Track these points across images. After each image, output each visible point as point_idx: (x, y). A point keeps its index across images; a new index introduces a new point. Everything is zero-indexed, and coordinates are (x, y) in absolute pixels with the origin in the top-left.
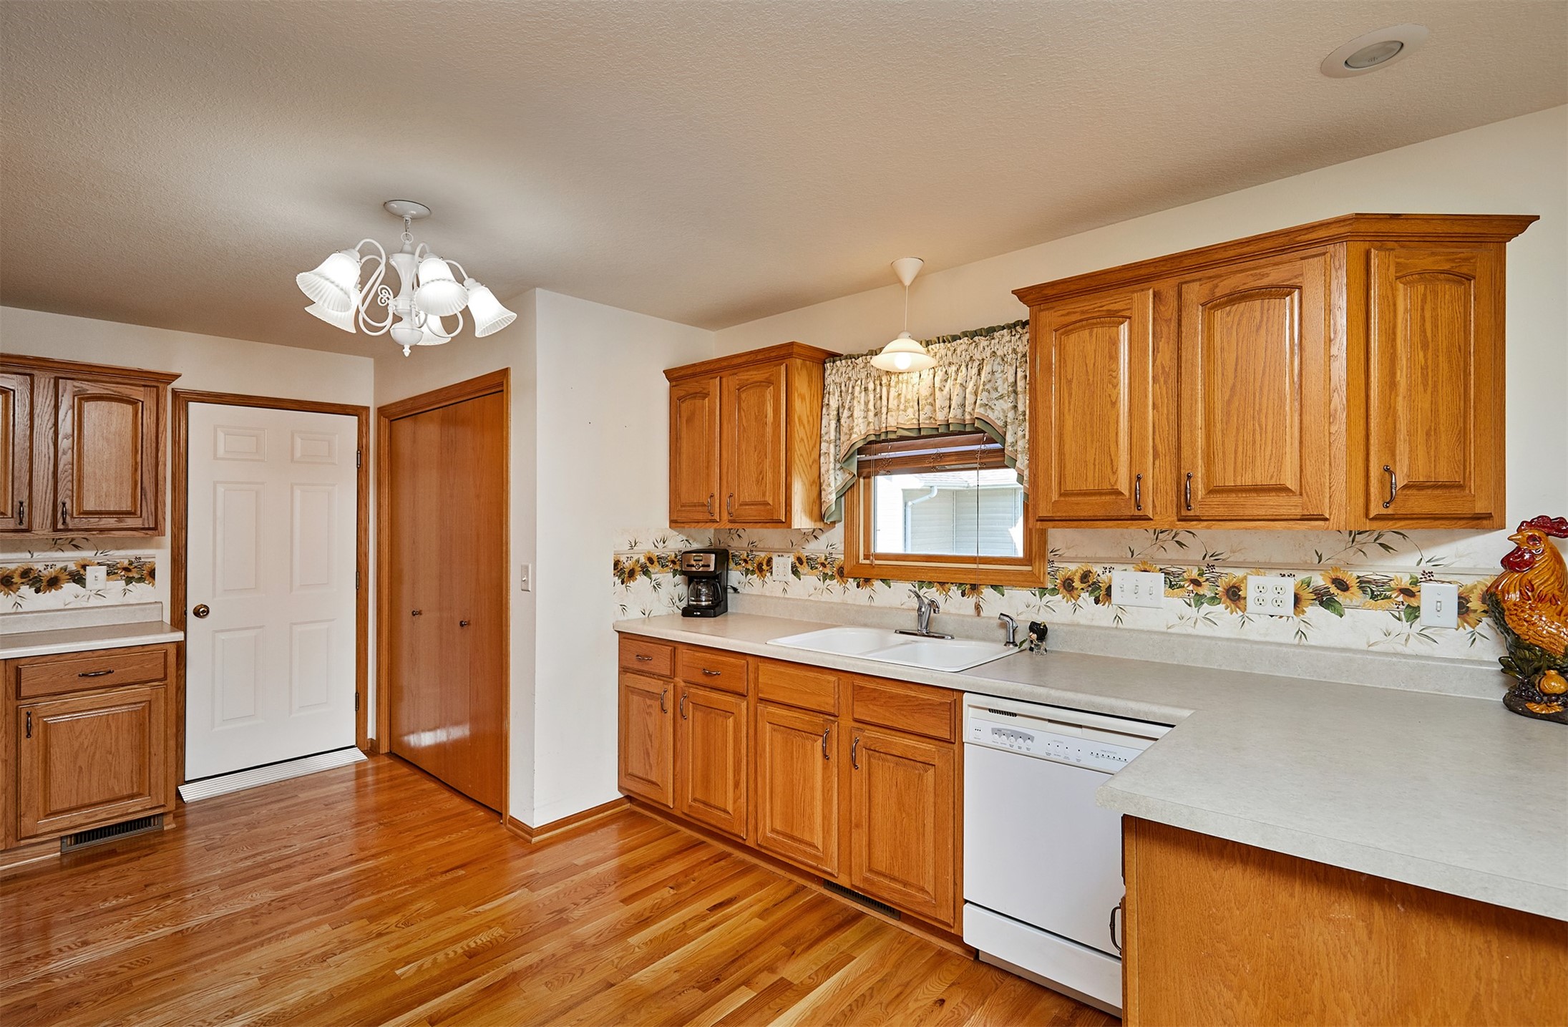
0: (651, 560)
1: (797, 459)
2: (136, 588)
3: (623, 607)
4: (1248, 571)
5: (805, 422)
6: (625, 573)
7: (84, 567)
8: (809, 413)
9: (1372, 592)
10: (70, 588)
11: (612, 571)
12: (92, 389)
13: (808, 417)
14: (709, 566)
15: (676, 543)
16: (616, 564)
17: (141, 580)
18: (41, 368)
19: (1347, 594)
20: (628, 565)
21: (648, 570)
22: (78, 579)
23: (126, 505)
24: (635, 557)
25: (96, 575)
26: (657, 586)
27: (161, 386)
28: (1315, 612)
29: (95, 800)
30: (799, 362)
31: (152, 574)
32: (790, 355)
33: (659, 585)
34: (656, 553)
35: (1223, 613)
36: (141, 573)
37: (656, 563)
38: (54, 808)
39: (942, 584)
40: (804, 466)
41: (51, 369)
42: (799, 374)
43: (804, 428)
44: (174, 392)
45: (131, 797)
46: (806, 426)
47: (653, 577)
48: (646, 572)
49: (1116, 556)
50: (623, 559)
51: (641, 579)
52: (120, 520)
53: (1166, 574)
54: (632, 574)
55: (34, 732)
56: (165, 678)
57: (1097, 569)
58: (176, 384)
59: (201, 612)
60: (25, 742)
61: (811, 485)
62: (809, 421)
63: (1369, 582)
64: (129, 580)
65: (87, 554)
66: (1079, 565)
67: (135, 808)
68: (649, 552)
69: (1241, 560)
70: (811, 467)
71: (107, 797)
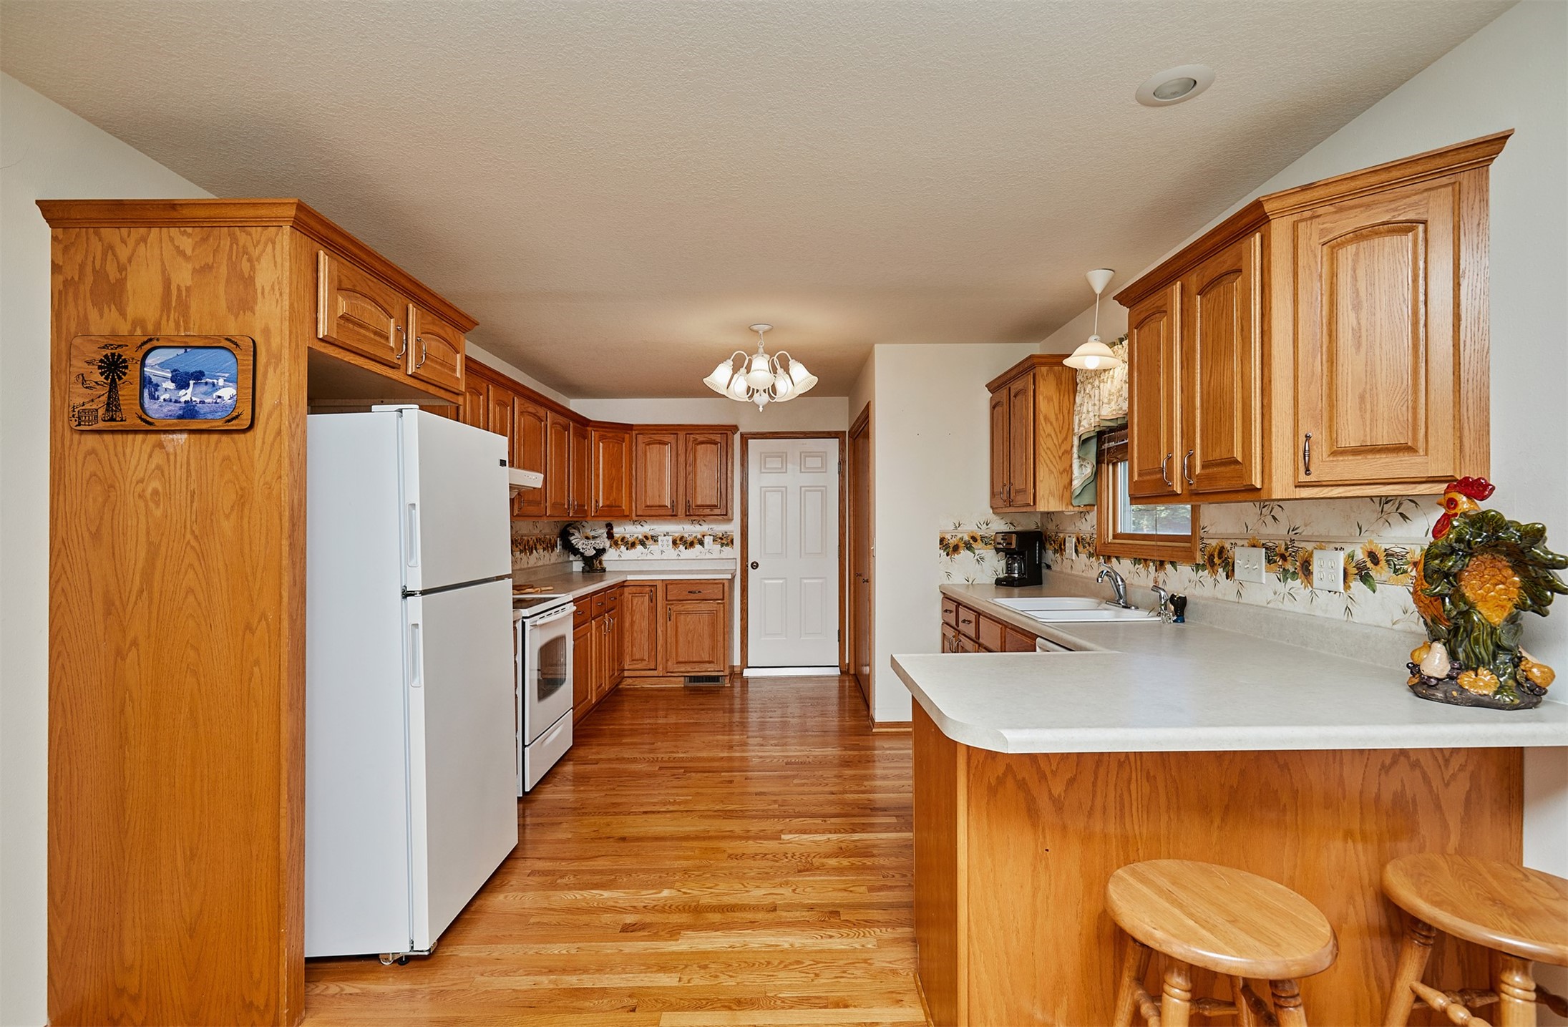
0: (974, 539)
1: (1043, 453)
2: (726, 549)
3: (949, 574)
4: (1314, 545)
5: (1053, 418)
6: (951, 549)
7: (703, 536)
8: (1057, 412)
9: (1395, 565)
10: (698, 547)
11: (938, 546)
12: (700, 438)
13: (1056, 415)
14: (1011, 544)
15: (999, 525)
16: (942, 540)
17: (727, 545)
18: (681, 430)
19: (1378, 567)
20: (953, 542)
21: (971, 546)
22: (701, 543)
23: (714, 502)
24: (959, 536)
25: (708, 540)
26: (980, 560)
27: (729, 433)
28: (1357, 586)
29: (695, 660)
30: (1044, 369)
31: (732, 541)
32: (1032, 367)
33: (982, 559)
34: (979, 533)
35: (1299, 589)
36: (725, 541)
37: (979, 541)
38: (680, 660)
39: (1146, 560)
40: (1051, 457)
41: (684, 430)
42: (1044, 380)
43: (1051, 424)
44: (742, 435)
45: (710, 662)
46: (1054, 423)
47: (977, 552)
48: (969, 547)
49: (1238, 532)
50: (948, 536)
51: (964, 553)
52: (712, 510)
53: (1266, 549)
54: (956, 549)
55: (672, 618)
56: (723, 599)
57: (1227, 546)
58: (742, 430)
59: (755, 565)
60: (669, 623)
61: (1061, 474)
62: (1057, 419)
63: (1392, 555)
64: (722, 545)
65: (705, 528)
66: (1217, 541)
67: (710, 670)
68: (972, 532)
69: (1310, 534)
70: (1060, 458)
71: (701, 660)
